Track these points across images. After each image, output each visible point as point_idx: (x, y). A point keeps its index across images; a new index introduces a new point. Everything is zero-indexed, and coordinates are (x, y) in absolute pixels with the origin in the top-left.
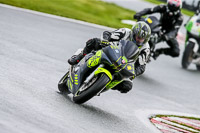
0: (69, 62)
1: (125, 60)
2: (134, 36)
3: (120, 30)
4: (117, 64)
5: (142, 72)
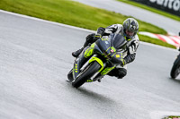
0: (73, 55)
1: (113, 49)
2: (125, 30)
3: (113, 26)
4: (107, 53)
5: (132, 60)
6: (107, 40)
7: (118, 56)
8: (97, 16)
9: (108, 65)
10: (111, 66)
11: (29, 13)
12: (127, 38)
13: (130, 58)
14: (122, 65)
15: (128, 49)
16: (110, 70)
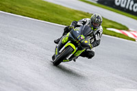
0: (55, 42)
1: (83, 37)
4: (78, 40)
5: (98, 45)
6: (78, 30)
7: (86, 42)
8: (75, 16)
9: (80, 49)
10: (81, 49)
11: (23, 14)
12: (94, 29)
13: (96, 43)
14: (90, 48)
15: (94, 37)
16: (81, 52)
